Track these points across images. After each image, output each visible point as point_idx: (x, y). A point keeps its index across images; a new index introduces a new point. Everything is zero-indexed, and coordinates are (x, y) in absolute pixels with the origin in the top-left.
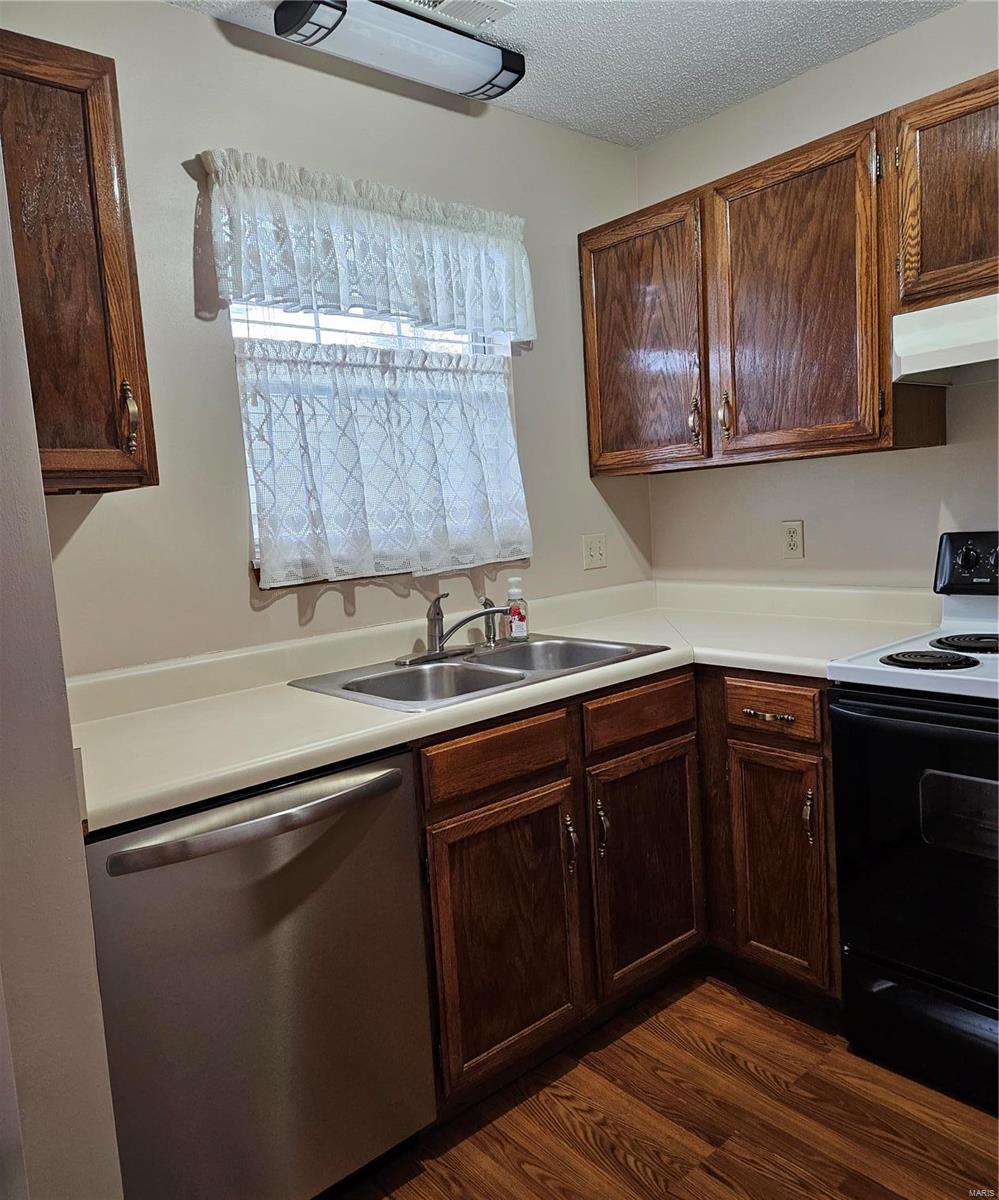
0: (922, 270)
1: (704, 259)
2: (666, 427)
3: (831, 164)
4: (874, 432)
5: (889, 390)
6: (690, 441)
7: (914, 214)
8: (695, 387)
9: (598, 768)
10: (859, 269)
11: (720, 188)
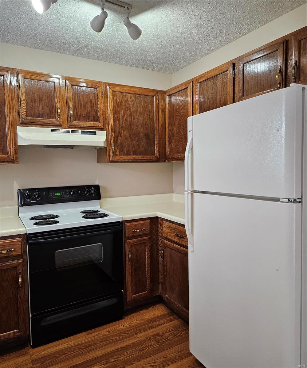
0: (27, 116)
4: (14, 159)
5: (17, 147)
7: (24, 100)
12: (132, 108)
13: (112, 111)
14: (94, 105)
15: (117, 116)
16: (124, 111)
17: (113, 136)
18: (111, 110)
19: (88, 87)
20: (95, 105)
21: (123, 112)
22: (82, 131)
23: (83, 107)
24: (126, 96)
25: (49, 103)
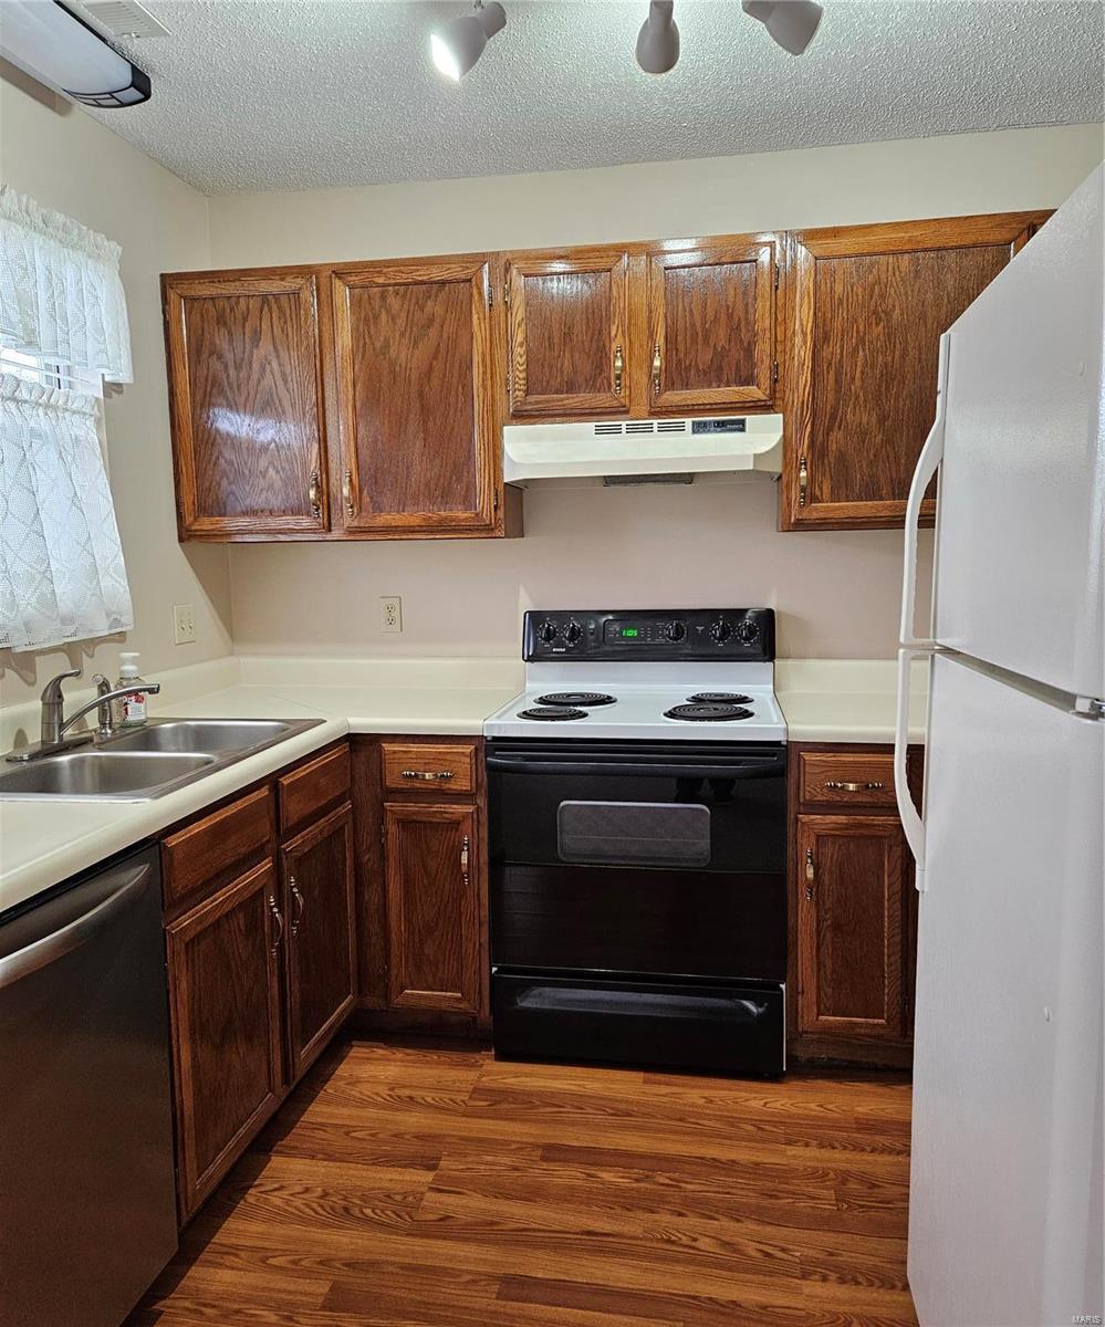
0: (527, 392)
1: (320, 336)
2: (280, 497)
3: (450, 282)
4: (491, 524)
5: (501, 488)
6: (308, 514)
7: (521, 345)
8: (314, 461)
9: (290, 845)
10: (477, 381)
11: (340, 272)
12: (897, 311)
13: (809, 337)
14: (738, 325)
15: (831, 351)
16: (861, 328)
17: (809, 429)
18: (804, 334)
19: (722, 264)
20: (743, 323)
21: (858, 332)
22: (693, 423)
23: (700, 338)
24: (872, 265)
25: (591, 341)
